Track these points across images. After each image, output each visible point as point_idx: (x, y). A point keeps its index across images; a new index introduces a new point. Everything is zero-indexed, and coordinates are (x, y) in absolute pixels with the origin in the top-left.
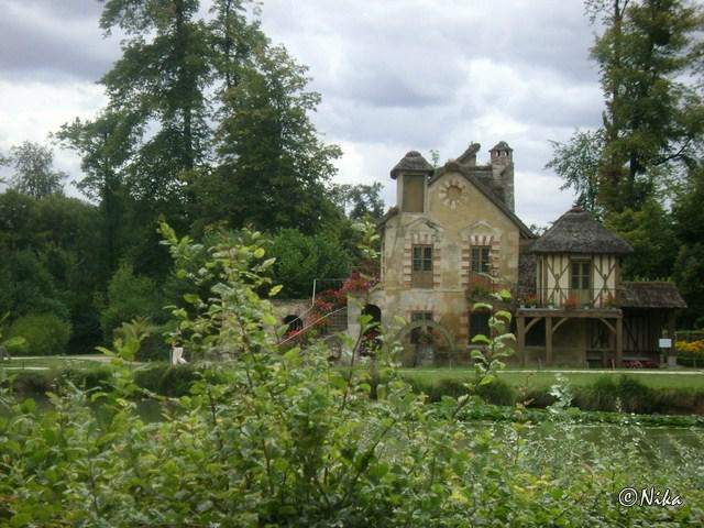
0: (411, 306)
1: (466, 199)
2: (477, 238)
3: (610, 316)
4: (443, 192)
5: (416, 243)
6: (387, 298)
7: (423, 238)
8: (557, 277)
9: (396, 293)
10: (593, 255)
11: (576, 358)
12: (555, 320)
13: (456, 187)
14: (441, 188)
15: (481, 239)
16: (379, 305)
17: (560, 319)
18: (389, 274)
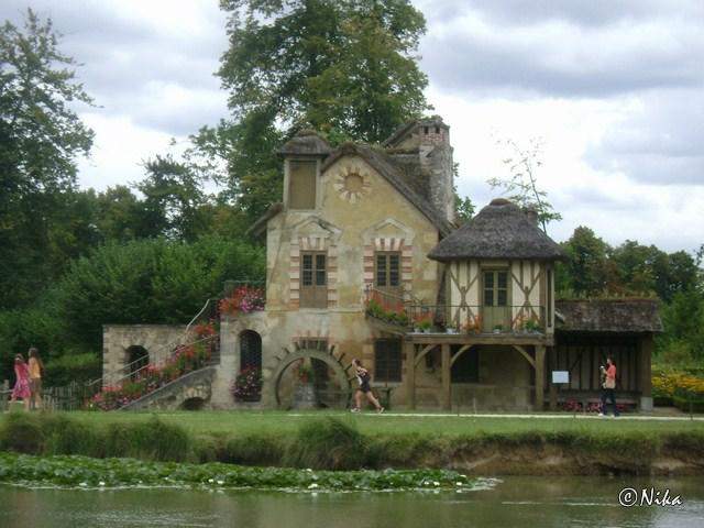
0: (299, 332)
1: (369, 190)
2: (382, 242)
3: (529, 342)
4: (339, 181)
5: (305, 248)
6: (269, 321)
7: (313, 243)
8: (464, 291)
9: (281, 315)
10: (511, 261)
11: (513, 400)
12: (454, 348)
13: (356, 175)
14: (338, 177)
15: (388, 242)
16: (259, 331)
17: (461, 346)
18: (272, 290)
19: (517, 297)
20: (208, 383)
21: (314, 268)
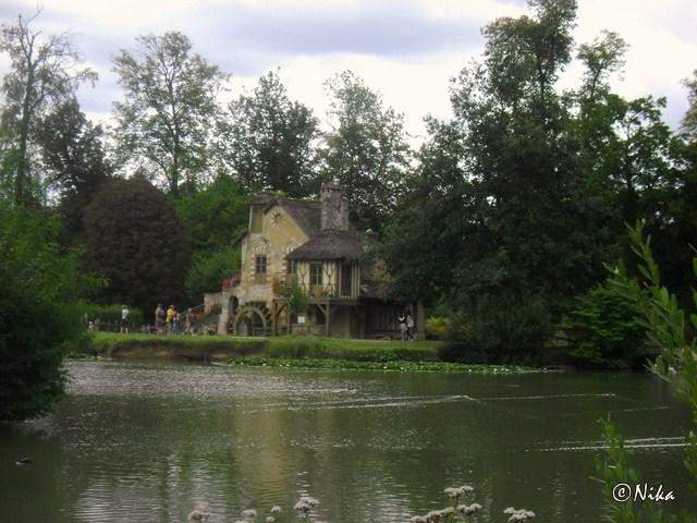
1: (285, 223)
5: (257, 254)
6: (241, 291)
7: (261, 251)
8: (303, 276)
9: (247, 288)
10: (323, 261)
13: (280, 215)
14: (272, 216)
15: (292, 248)
16: (237, 296)
18: (244, 276)
19: (325, 280)
20: (216, 323)
21: (261, 263)
